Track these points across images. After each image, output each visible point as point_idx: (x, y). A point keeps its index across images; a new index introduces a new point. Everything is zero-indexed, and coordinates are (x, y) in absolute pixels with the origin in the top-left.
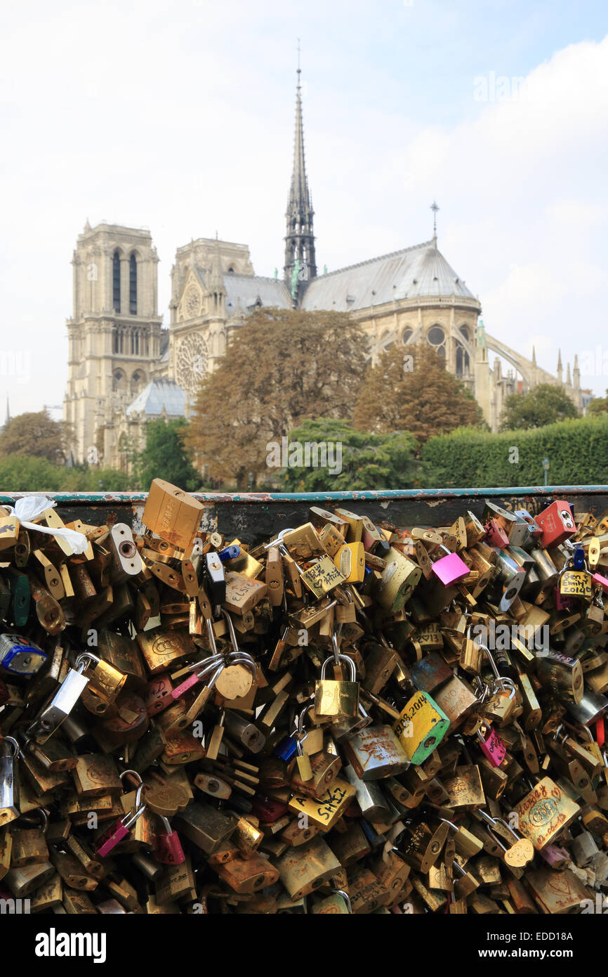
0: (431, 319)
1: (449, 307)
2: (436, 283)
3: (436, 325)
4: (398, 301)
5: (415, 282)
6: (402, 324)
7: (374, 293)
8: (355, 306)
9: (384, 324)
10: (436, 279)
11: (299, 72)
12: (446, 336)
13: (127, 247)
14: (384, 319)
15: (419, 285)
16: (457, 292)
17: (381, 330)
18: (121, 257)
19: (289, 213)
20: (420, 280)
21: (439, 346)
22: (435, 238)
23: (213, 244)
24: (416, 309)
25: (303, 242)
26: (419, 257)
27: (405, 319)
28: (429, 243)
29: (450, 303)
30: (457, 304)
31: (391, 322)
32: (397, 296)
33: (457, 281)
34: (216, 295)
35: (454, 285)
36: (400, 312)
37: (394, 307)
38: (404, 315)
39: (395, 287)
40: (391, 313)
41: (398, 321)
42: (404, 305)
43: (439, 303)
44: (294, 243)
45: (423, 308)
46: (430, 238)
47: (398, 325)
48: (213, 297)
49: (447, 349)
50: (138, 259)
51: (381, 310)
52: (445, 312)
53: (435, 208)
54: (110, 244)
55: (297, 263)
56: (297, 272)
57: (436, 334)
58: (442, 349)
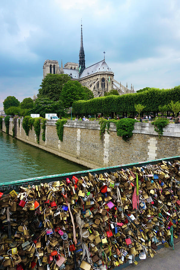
1: (106, 74)
3: (103, 78)
4: (96, 73)
5: (99, 69)
7: (92, 72)
8: (89, 75)
10: (103, 68)
11: (82, 25)
12: (105, 80)
13: (53, 64)
16: (108, 71)
17: (93, 79)
18: (52, 67)
19: (80, 56)
24: (99, 74)
25: (82, 62)
26: (101, 63)
27: (97, 77)
28: (103, 60)
33: (108, 68)
34: (61, 73)
36: (96, 75)
37: (95, 74)
39: (96, 70)
40: (94, 76)
42: (97, 74)
43: (104, 73)
44: (80, 62)
45: (100, 74)
50: (55, 67)
51: (93, 75)
53: (104, 53)
54: (49, 64)
55: (81, 66)
56: (80, 68)
57: (103, 80)
58: (104, 83)
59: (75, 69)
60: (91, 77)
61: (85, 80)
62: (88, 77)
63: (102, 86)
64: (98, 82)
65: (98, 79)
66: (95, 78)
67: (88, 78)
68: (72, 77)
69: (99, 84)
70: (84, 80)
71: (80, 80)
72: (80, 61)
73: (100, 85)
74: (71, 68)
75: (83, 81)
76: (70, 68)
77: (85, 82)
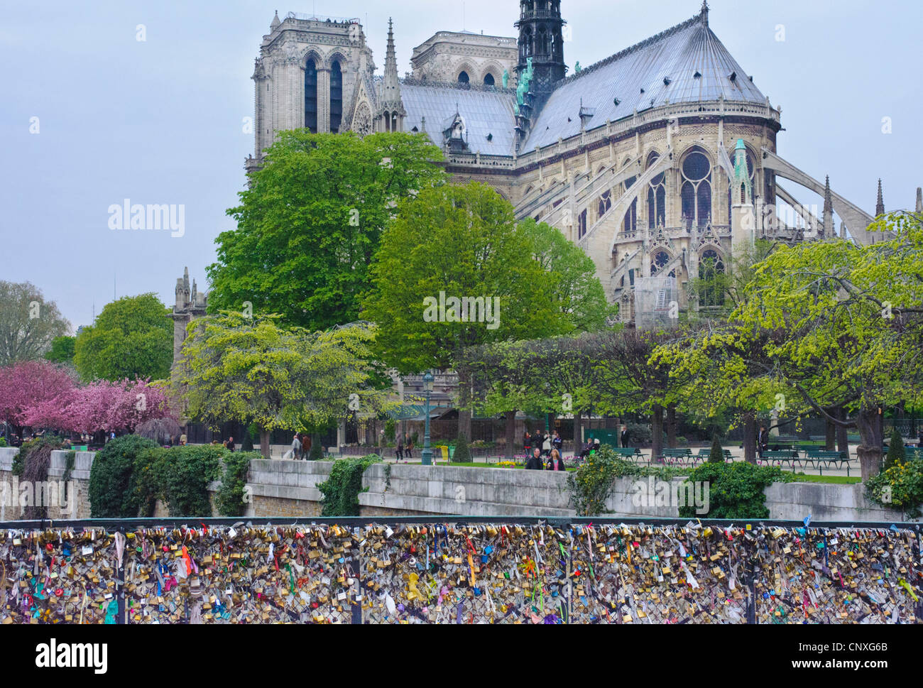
0: (688, 139)
1: (715, 120)
2: (697, 81)
3: (696, 148)
4: (642, 113)
5: (667, 82)
6: (647, 147)
7: (616, 103)
8: (592, 124)
9: (625, 149)
10: (697, 75)
12: (711, 166)
13: (325, 51)
14: (623, 142)
15: (671, 86)
16: (728, 94)
17: (622, 156)
18: (318, 66)
20: (673, 79)
21: (700, 181)
22: (705, 11)
23: (459, 40)
24: (664, 123)
25: (541, 29)
26: (682, 40)
27: (652, 141)
28: (697, 19)
29: (716, 113)
30: (727, 113)
31: (633, 147)
32: (641, 107)
33: (733, 77)
34: (387, 114)
35: (727, 83)
36: (643, 130)
37: (635, 123)
38: (648, 134)
39: (642, 91)
40: (630, 134)
41: (641, 144)
42: (649, 119)
43: (697, 114)
45: (676, 123)
46: (698, 13)
47: (641, 151)
48: (384, 119)
49: (712, 185)
50: (343, 68)
51: (622, 127)
52: (709, 127)
54: (303, 48)
55: (529, 61)
56: (528, 75)
57: (695, 163)
58: (705, 187)
59: (489, 79)
60: (607, 141)
61: (561, 165)
62: (586, 141)
63: (687, 209)
64: (659, 178)
65: (653, 156)
66: (634, 149)
67: (584, 149)
68: (464, 146)
69: (661, 192)
70: (552, 161)
71: (524, 163)
72: (524, 25)
73: (673, 205)
74: (464, 77)
75: (549, 168)
76: (451, 76)
77: (560, 178)
